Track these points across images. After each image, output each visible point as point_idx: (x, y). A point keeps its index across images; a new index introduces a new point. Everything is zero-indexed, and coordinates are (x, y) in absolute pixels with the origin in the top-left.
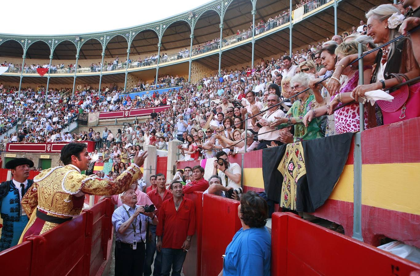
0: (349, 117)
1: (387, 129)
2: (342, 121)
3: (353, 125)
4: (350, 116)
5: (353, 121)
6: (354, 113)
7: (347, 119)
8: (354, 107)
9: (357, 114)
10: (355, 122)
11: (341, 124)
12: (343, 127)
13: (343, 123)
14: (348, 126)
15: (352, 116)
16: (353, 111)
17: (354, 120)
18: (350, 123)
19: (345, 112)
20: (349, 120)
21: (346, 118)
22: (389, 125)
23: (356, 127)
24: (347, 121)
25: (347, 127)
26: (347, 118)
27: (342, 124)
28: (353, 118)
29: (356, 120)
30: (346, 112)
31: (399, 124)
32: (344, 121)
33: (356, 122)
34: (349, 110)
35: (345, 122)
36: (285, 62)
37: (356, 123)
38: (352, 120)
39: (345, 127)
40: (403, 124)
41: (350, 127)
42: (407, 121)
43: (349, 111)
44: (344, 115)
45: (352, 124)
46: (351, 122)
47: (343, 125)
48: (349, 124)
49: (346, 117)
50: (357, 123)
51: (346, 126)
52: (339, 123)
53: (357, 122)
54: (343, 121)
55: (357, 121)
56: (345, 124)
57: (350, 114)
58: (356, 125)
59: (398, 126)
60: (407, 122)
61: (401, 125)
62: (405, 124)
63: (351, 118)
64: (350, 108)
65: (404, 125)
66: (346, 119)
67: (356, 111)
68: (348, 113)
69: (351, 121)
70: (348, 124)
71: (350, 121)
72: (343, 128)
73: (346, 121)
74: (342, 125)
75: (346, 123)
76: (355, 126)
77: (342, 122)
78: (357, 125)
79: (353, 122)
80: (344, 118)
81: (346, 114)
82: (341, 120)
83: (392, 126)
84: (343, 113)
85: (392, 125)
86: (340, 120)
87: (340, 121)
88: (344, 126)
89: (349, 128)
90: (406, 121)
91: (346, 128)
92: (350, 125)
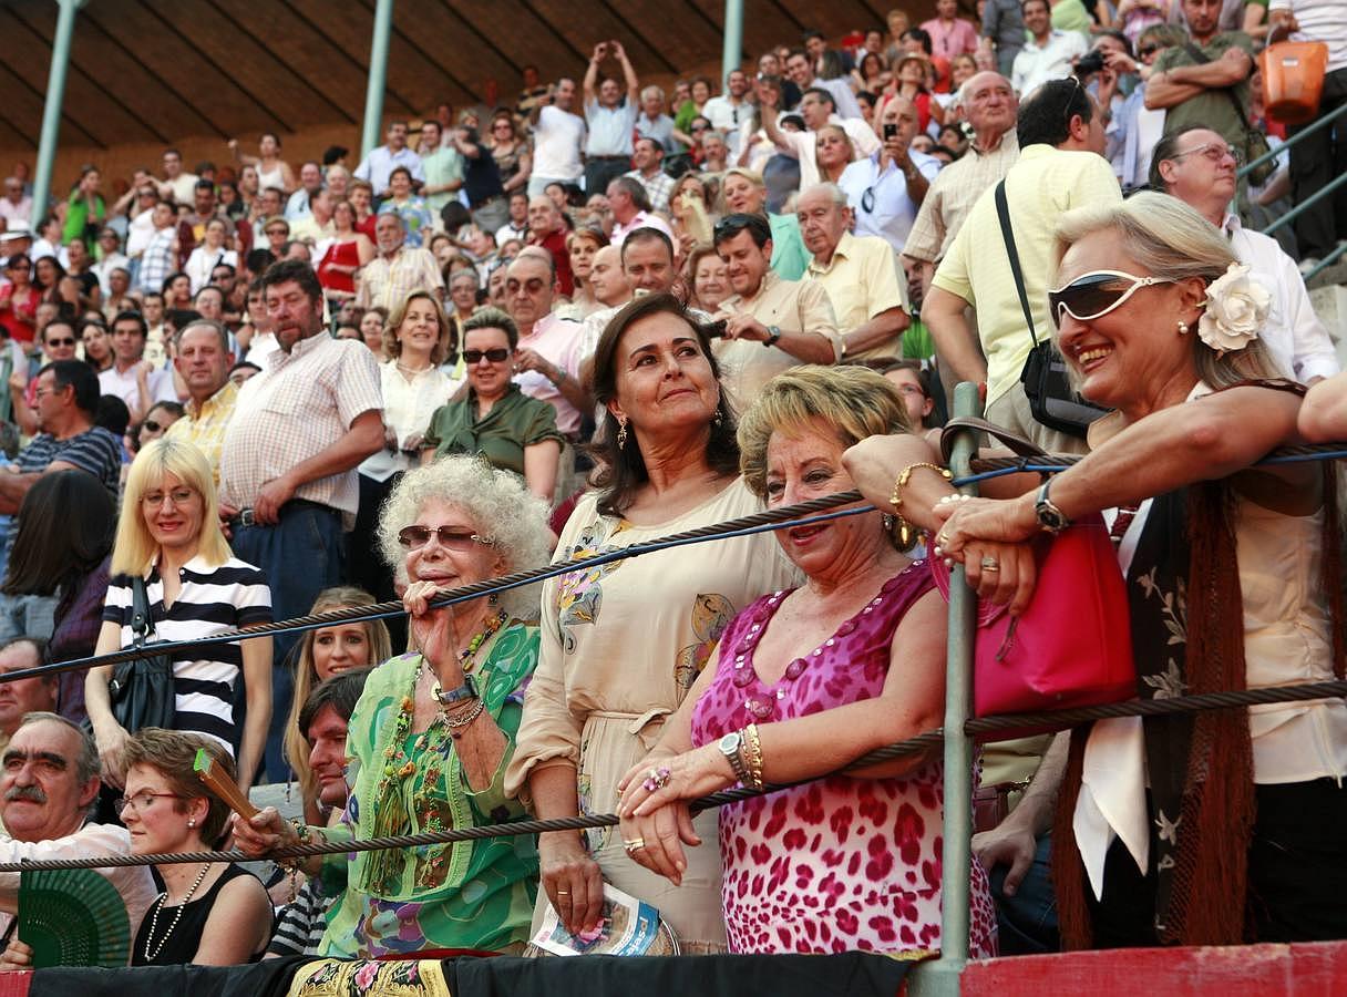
0: (852, 870)
1: (1175, 979)
2: (802, 884)
3: (874, 923)
4: (856, 860)
5: (873, 894)
6: (877, 845)
7: (837, 879)
8: (875, 801)
9: (894, 850)
10: (884, 901)
11: (794, 900)
12: (810, 925)
13: (813, 903)
14: (839, 925)
15: (866, 859)
16: (872, 831)
17: (879, 887)
18: (856, 906)
19: (824, 828)
20: (850, 883)
21: (834, 869)
22: (1187, 958)
23: (887, 935)
24: (840, 888)
25: (836, 932)
26: (841, 873)
27: (801, 905)
28: (875, 873)
29: (894, 889)
30: (834, 829)
31: (1258, 957)
32: (822, 888)
33: (891, 905)
34: (850, 819)
35: (823, 897)
36: (276, 300)
37: (887, 911)
38: (869, 886)
39: (823, 926)
40: (1288, 965)
41: (852, 931)
42: (1320, 951)
43: (853, 829)
44: (822, 849)
45: (864, 918)
46: (861, 899)
47: (811, 913)
48: (852, 912)
49: (829, 865)
50: (897, 913)
51: (831, 921)
52: (777, 892)
53: (896, 900)
54: (812, 889)
55: (900, 895)
56: (821, 907)
57: (857, 844)
58: (887, 921)
59: (1252, 970)
60: (1320, 960)
61: (1276, 968)
62: (1303, 967)
63: (861, 877)
64: (854, 803)
65: (1296, 971)
66: (832, 875)
67: (888, 829)
68: (842, 838)
69: (865, 895)
70: (841, 914)
71: (858, 890)
72: (804, 934)
73: (833, 887)
74: (801, 912)
75: (830, 902)
76: (883, 927)
77: (801, 894)
78: (898, 924)
79: (872, 899)
80: (821, 871)
81: (830, 841)
82: (793, 877)
83: (1213, 967)
84: (810, 831)
85: (1207, 958)
86: (786, 875)
87: (790, 886)
88: (818, 922)
89: (843, 936)
90: (1312, 950)
91: (826, 934)
92: (855, 921)
